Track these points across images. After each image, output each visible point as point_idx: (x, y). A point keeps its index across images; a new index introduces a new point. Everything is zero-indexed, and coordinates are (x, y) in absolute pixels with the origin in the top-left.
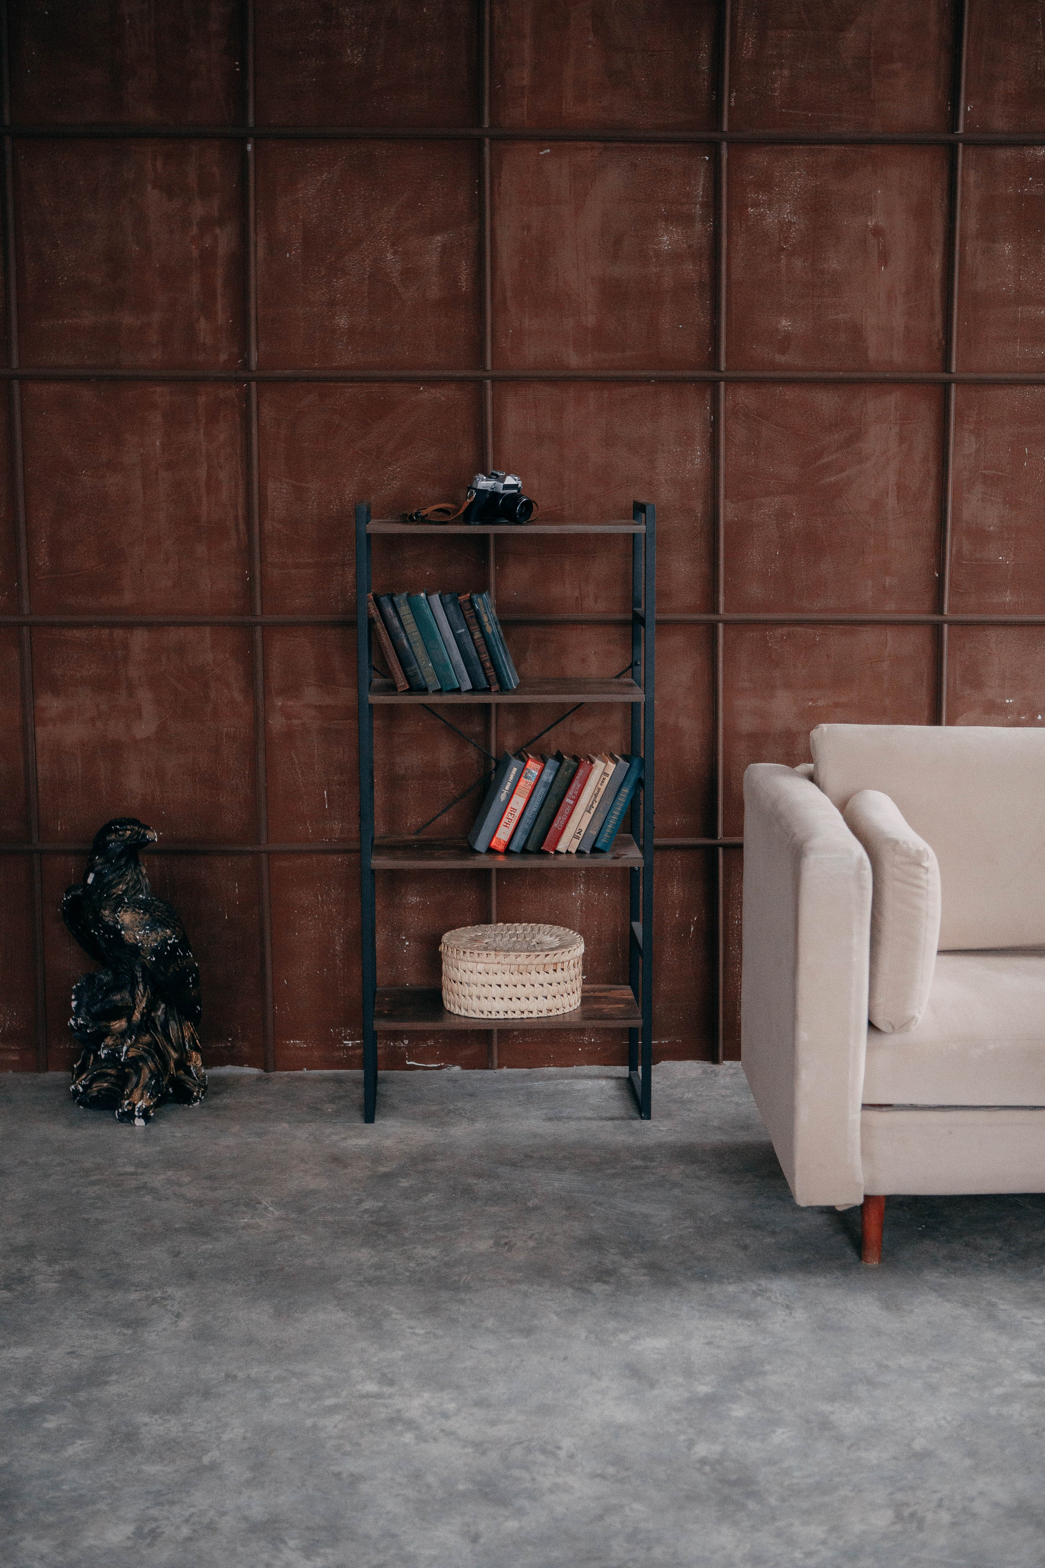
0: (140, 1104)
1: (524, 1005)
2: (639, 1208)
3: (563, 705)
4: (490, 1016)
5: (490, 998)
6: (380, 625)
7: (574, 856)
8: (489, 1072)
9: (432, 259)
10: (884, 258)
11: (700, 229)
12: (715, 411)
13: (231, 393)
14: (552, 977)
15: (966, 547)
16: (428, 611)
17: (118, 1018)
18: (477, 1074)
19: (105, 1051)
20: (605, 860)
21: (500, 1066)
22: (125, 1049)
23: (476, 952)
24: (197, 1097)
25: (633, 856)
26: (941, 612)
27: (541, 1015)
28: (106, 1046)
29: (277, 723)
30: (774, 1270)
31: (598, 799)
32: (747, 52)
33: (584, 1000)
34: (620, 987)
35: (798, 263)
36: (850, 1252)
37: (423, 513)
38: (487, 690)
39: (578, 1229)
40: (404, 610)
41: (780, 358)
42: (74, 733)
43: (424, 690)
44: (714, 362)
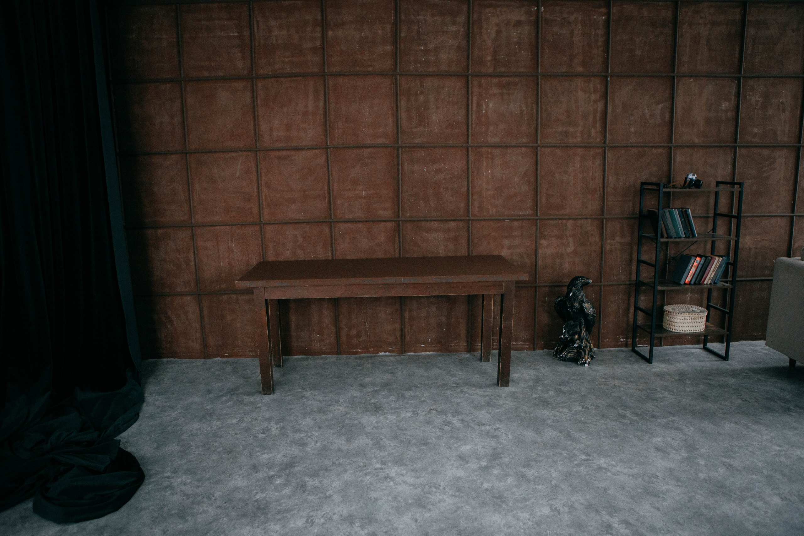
0: (587, 361)
1: (694, 328)
5: (685, 327)
7: (709, 285)
9: (658, 112)
10: (784, 111)
11: (733, 102)
13: (599, 151)
14: (699, 321)
15: (801, 194)
17: (577, 335)
29: (608, 247)
31: (716, 268)
32: (749, 51)
33: (706, 327)
35: (760, 112)
38: (689, 237)
40: (668, 214)
41: (753, 140)
42: (549, 251)
43: (671, 237)
44: (735, 141)
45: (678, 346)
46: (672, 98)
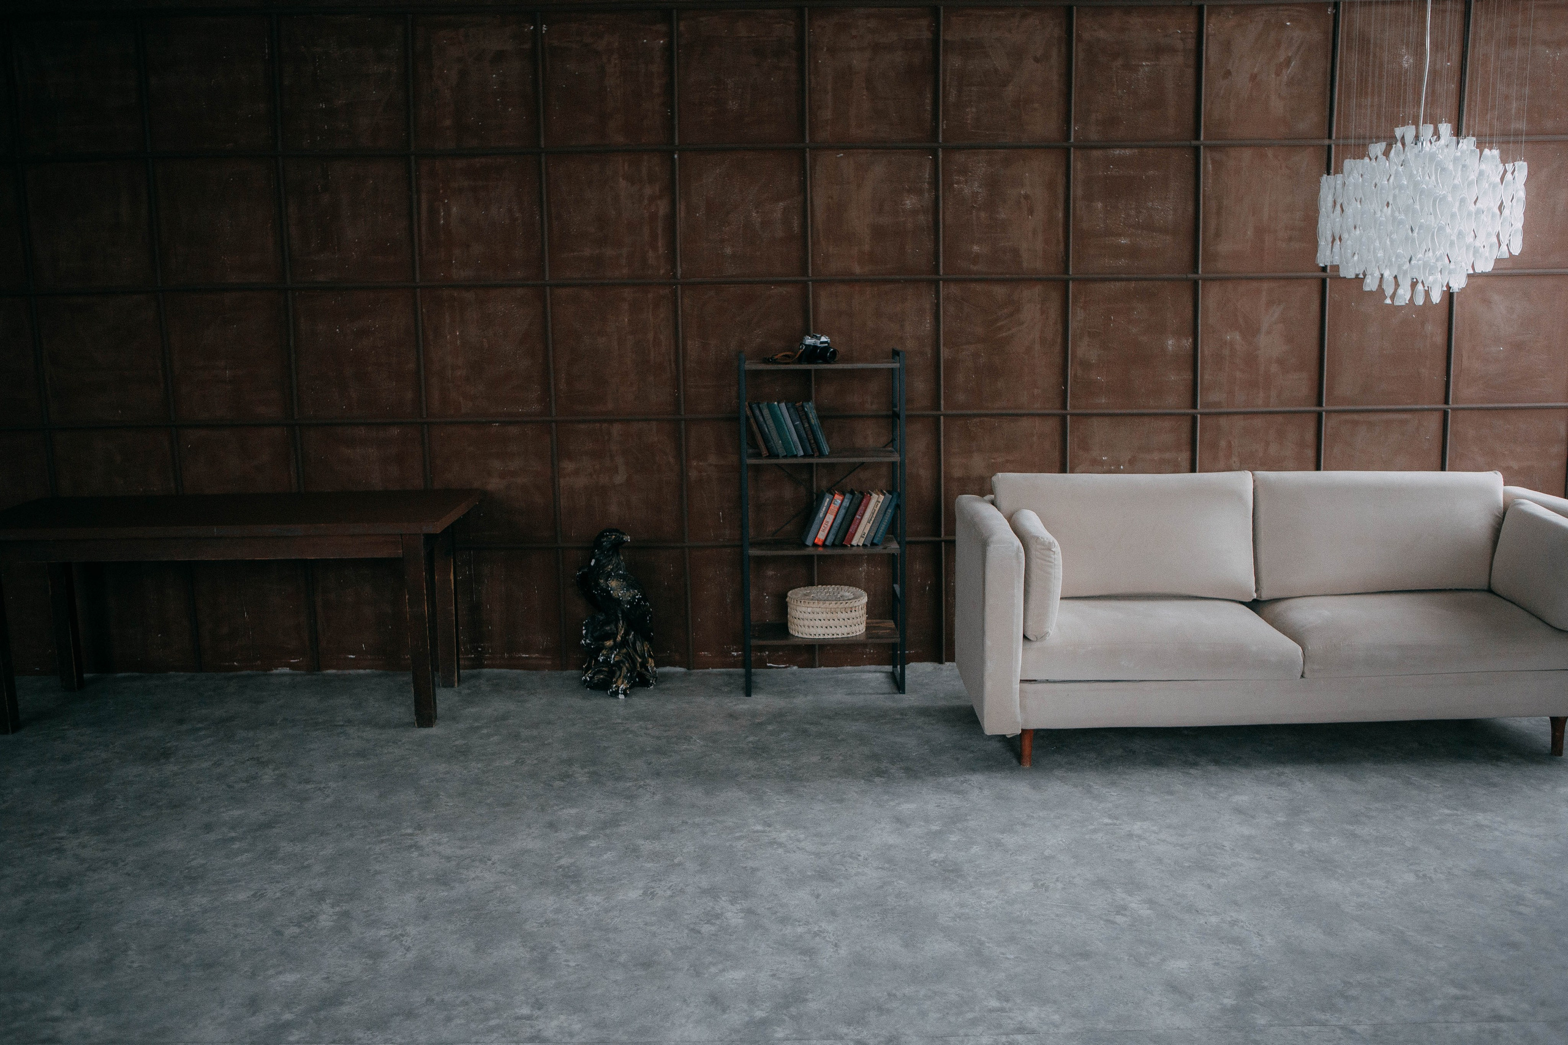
0: (622, 686)
1: (834, 631)
2: (898, 740)
3: (855, 463)
4: (815, 637)
5: (815, 627)
6: (752, 420)
7: (861, 548)
8: (814, 669)
9: (778, 215)
10: (1031, 212)
11: (927, 197)
12: (937, 298)
13: (665, 291)
14: (849, 615)
15: (1079, 373)
16: (779, 412)
17: (609, 639)
18: (807, 670)
19: (602, 658)
20: (879, 550)
21: (820, 666)
22: (613, 656)
23: (807, 601)
24: (652, 683)
25: (894, 547)
26: (1065, 408)
27: (843, 636)
28: (603, 655)
29: (693, 474)
30: (974, 770)
31: (874, 516)
32: (952, 98)
33: (867, 628)
34: (887, 621)
35: (983, 214)
36: (1014, 761)
37: (776, 357)
38: (812, 456)
39: (866, 750)
40: (766, 412)
41: (975, 268)
42: (581, 482)
43: (777, 456)
44: (936, 270)
45: (849, 668)
46: (803, 188)
